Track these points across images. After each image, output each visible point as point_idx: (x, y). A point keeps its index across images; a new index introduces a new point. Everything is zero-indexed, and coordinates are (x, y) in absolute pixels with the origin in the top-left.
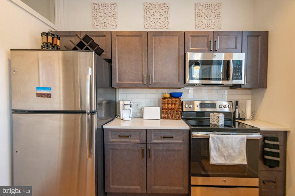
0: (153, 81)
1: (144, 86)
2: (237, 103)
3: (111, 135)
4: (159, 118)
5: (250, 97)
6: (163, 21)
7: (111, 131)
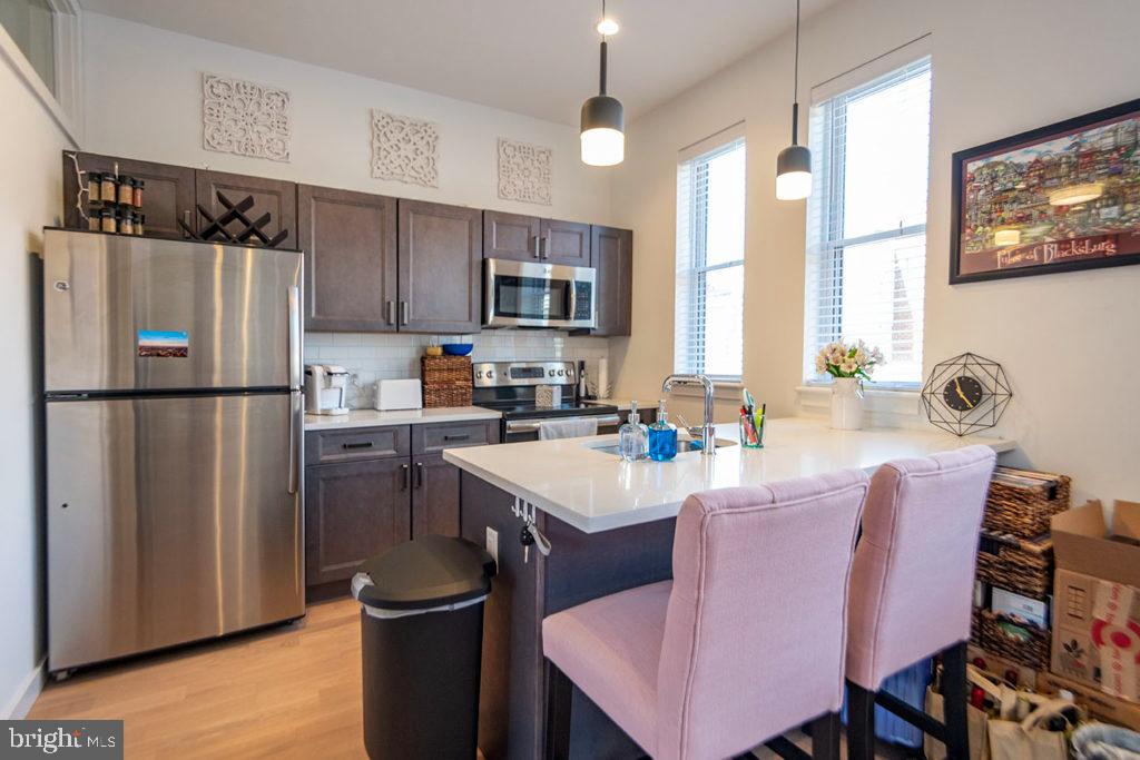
0: (411, 317)
1: (387, 328)
2: (582, 365)
3: (324, 446)
4: (420, 406)
5: (605, 352)
6: (422, 167)
7: (323, 436)
